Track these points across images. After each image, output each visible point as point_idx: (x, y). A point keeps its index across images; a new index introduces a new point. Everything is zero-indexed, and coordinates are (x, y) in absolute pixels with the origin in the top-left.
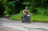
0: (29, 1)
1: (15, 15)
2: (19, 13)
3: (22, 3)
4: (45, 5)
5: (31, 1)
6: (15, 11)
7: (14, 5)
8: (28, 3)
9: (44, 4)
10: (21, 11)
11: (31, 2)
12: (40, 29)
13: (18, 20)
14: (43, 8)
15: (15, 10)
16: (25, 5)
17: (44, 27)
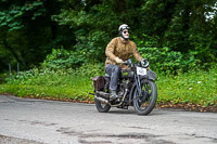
0: (87, 10)
1: (22, 74)
2: (38, 66)
3: (54, 17)
4: (157, 24)
5: (95, 7)
6: (23, 56)
7: (15, 27)
8: (81, 18)
9: (154, 21)
10: (50, 52)
11: (96, 12)
12: (133, 136)
13: (35, 98)
14: (146, 39)
15: (22, 52)
16: (69, 24)
17: (153, 127)
